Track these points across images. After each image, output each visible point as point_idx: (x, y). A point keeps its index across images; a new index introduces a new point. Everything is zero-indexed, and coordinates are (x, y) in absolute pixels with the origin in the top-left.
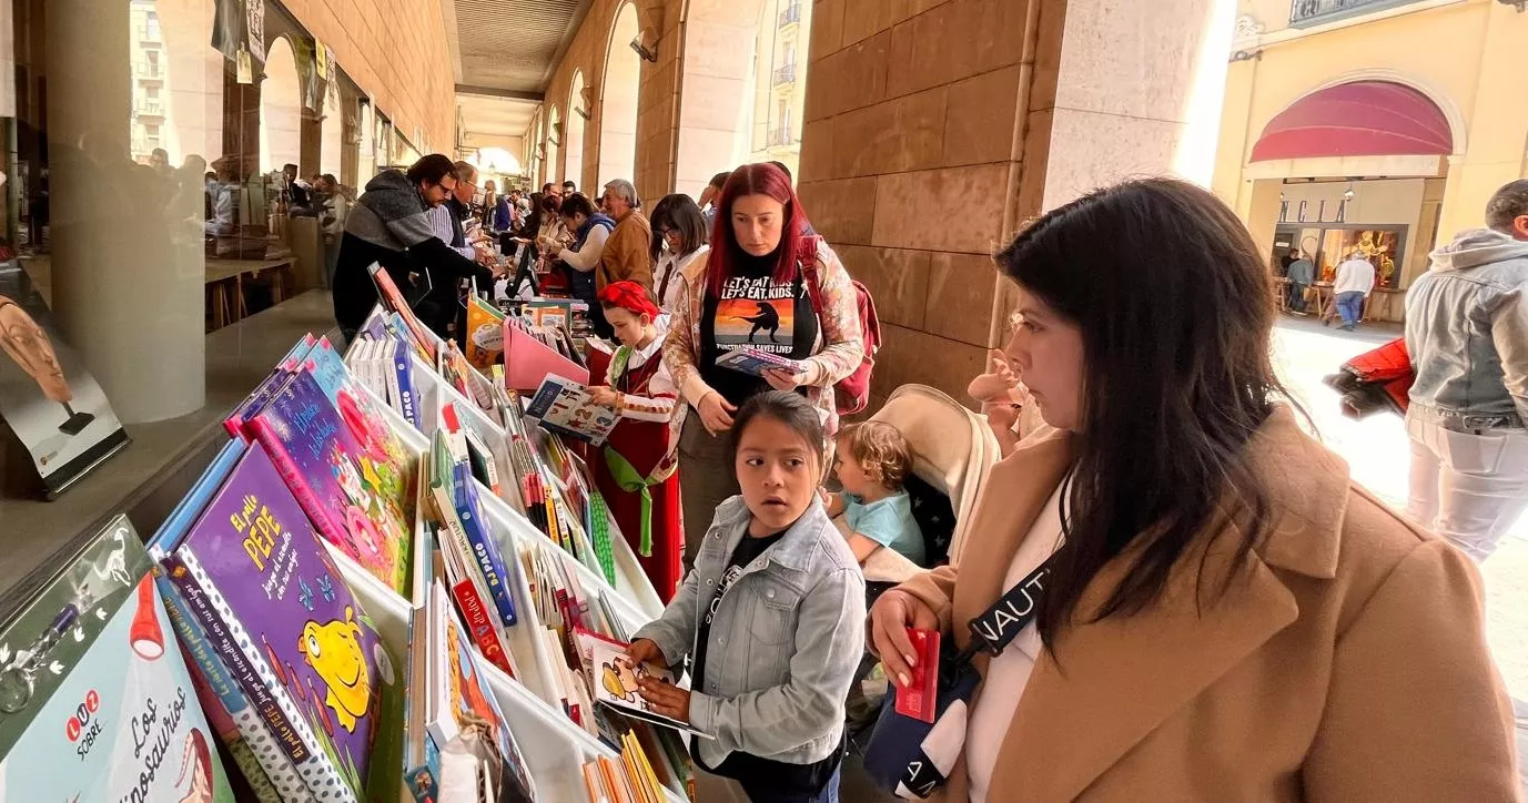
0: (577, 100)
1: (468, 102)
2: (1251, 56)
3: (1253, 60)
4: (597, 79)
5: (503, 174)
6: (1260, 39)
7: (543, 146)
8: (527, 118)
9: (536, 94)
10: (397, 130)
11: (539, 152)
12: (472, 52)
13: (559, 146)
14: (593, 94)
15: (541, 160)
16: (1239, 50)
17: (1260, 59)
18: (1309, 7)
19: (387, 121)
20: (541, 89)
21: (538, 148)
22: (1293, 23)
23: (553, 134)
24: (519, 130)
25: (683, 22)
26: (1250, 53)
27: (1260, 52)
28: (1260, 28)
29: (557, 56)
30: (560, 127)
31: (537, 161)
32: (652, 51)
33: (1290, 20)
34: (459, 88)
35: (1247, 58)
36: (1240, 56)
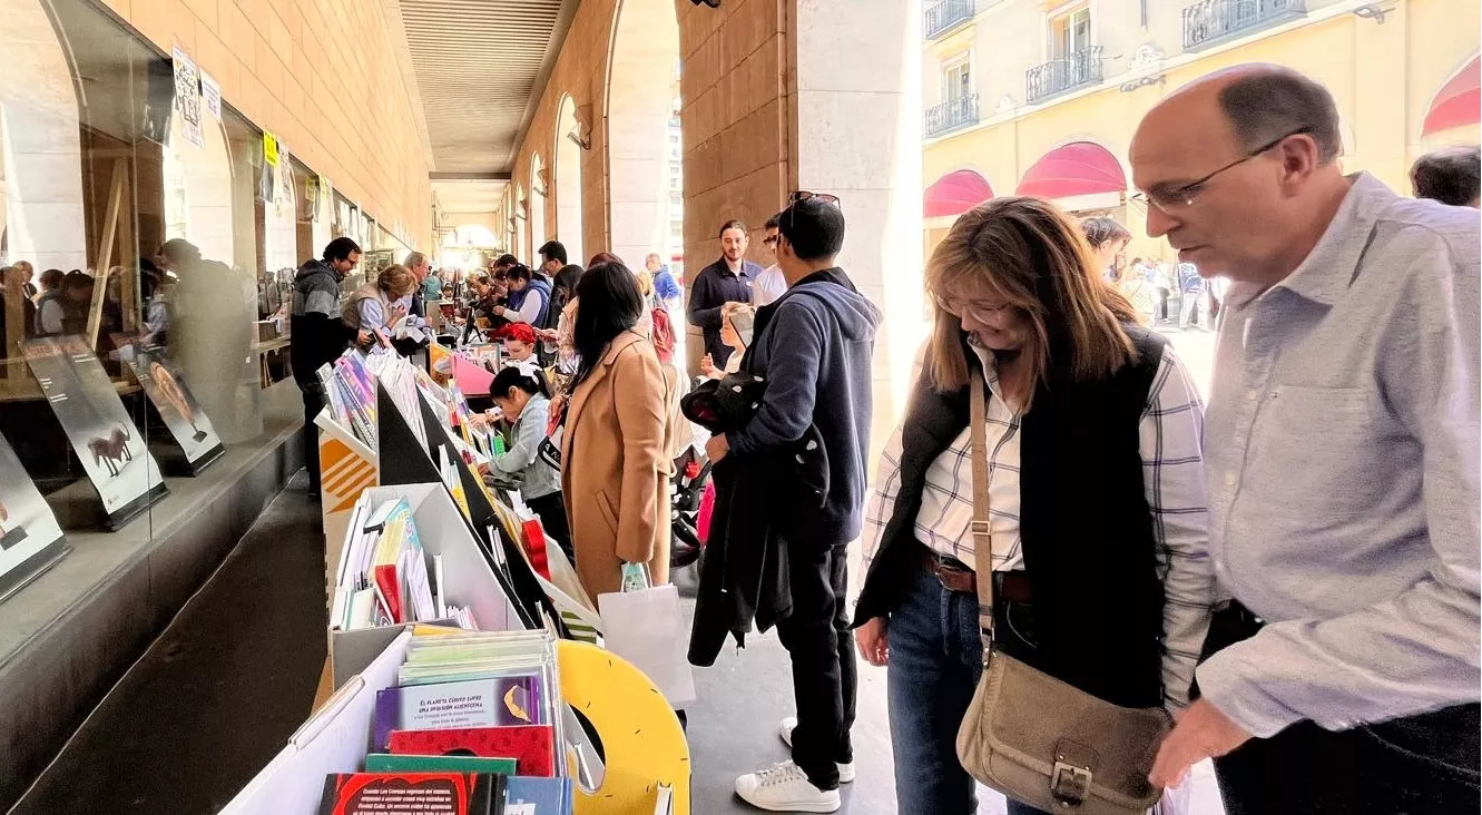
0: (537, 181)
1: (442, 188)
2: (1155, 81)
3: (1158, 83)
4: (550, 161)
5: (479, 249)
6: (1161, 65)
7: (513, 221)
8: (499, 195)
9: (504, 174)
10: (380, 226)
11: (510, 226)
12: (442, 145)
13: (526, 219)
14: (548, 175)
15: (513, 233)
16: (1143, 76)
17: (1164, 82)
18: (1199, 33)
19: (371, 220)
20: (507, 170)
21: (509, 223)
22: (1187, 48)
23: (520, 211)
24: (493, 207)
25: (607, 117)
26: (1154, 77)
27: (1164, 76)
28: (1161, 54)
29: (517, 139)
30: (525, 204)
31: (510, 235)
33: (1184, 46)
34: (433, 176)
35: (1152, 82)
36: (1145, 81)
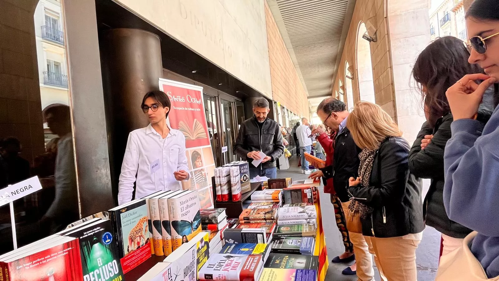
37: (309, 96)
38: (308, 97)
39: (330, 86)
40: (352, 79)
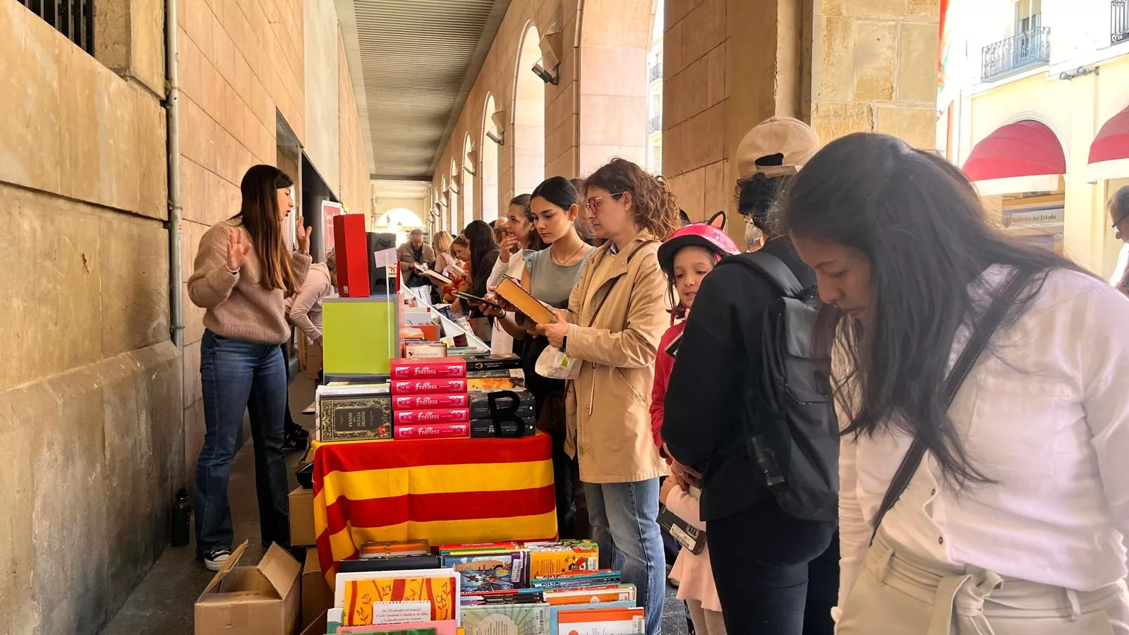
0: (490, 126)
2: (1090, 72)
8: (424, 188)
13: (447, 206)
14: (505, 118)
17: (1098, 74)
20: (429, 174)
24: (420, 195)
25: (577, 47)
27: (1097, 68)
32: (553, 75)
34: (373, 177)
36: (1081, 70)
37: (374, 173)
38: (371, 175)
39: (429, 162)
40: (499, 142)
